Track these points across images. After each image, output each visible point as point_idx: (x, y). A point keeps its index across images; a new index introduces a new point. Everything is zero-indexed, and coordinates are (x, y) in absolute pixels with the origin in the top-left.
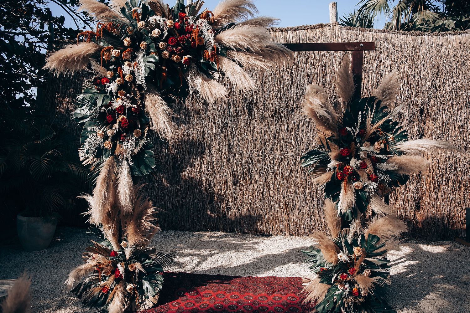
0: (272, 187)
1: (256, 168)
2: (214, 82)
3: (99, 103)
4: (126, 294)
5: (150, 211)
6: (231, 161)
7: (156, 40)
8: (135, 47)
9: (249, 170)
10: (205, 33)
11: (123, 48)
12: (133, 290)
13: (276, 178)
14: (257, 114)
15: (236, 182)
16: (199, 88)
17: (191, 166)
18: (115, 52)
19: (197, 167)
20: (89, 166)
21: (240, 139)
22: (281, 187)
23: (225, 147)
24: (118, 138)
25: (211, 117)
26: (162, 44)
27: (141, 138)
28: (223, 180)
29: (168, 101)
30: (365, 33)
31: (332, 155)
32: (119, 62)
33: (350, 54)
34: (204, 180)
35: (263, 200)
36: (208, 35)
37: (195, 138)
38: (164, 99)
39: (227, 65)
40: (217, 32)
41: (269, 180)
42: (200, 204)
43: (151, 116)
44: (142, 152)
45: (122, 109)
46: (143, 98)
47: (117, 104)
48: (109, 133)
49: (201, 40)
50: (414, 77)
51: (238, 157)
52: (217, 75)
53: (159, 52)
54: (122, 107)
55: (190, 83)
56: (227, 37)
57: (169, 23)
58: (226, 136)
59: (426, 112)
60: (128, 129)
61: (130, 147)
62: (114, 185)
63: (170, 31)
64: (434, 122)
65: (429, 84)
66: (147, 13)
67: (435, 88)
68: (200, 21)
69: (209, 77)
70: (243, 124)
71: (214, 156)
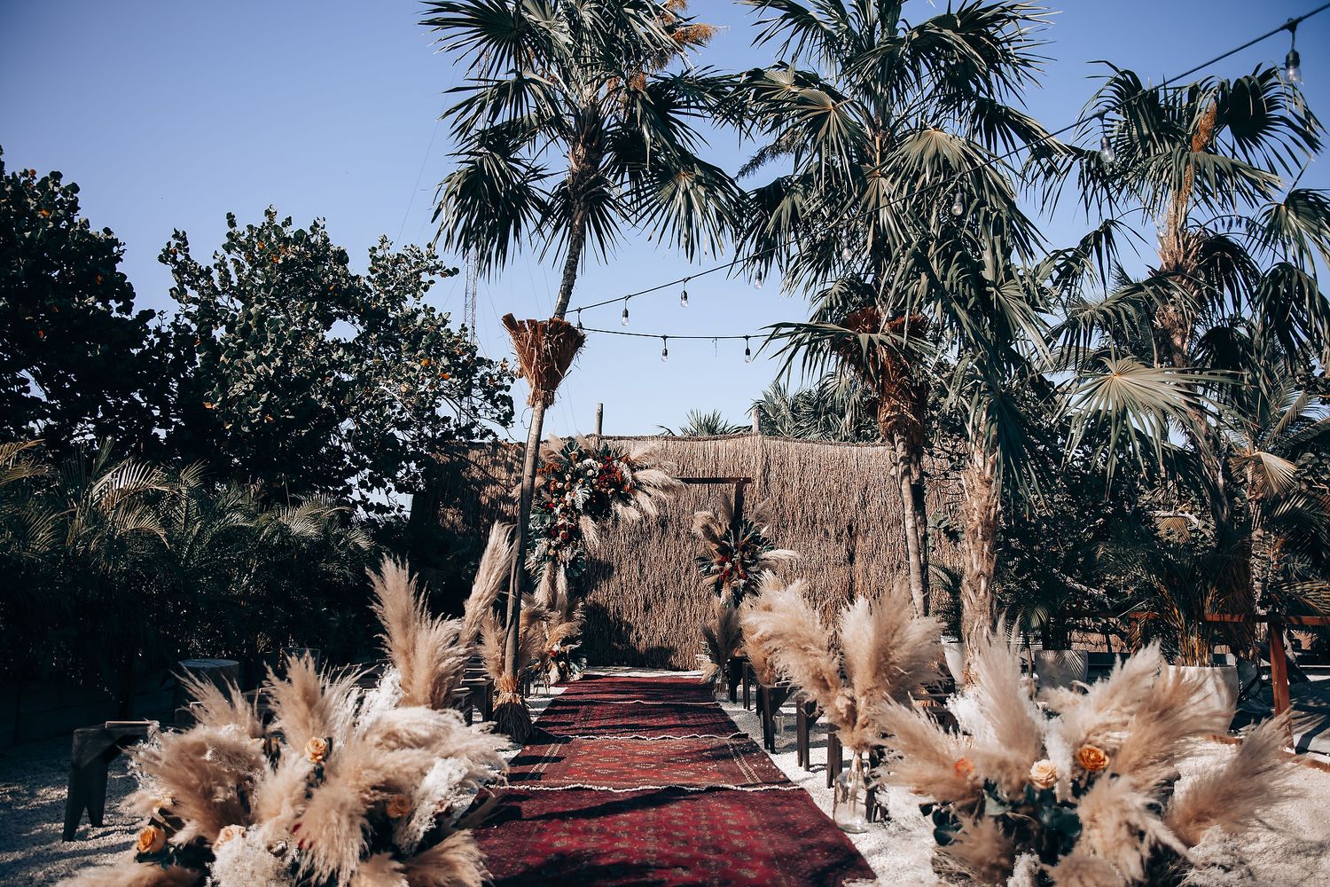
0: (688, 612)
1: (670, 591)
2: (630, 508)
3: (548, 521)
4: (560, 670)
5: (580, 604)
6: (642, 582)
7: (591, 477)
8: (574, 481)
9: (662, 593)
10: (625, 472)
11: (565, 482)
12: (564, 667)
13: (692, 603)
14: (671, 531)
15: (647, 607)
16: (619, 511)
17: (596, 589)
18: (559, 485)
19: (604, 590)
20: (530, 570)
21: (653, 559)
22: (698, 612)
23: (636, 568)
24: (558, 547)
25: (621, 534)
26: (594, 481)
27: (576, 548)
28: (633, 605)
29: (595, 520)
30: (789, 444)
31: (714, 561)
32: (562, 492)
33: (733, 487)
34: (611, 604)
35: (678, 628)
36: (627, 474)
37: (602, 557)
38: (593, 519)
39: (640, 496)
40: (633, 470)
41: (685, 605)
42: (606, 634)
43: (584, 531)
44: (575, 559)
46: (578, 518)
47: (559, 523)
48: (553, 543)
49: (622, 478)
50: (840, 492)
51: (650, 579)
52: (632, 502)
53: (592, 486)
54: (563, 525)
55: (613, 508)
56: (640, 475)
57: (600, 466)
58: (637, 555)
59: (854, 529)
60: (567, 541)
61: (567, 554)
62: (553, 583)
63: (600, 471)
64: (864, 540)
65: (856, 499)
66: (582, 456)
67: (864, 503)
68: (622, 463)
69: (627, 504)
70: (656, 541)
71: (623, 578)
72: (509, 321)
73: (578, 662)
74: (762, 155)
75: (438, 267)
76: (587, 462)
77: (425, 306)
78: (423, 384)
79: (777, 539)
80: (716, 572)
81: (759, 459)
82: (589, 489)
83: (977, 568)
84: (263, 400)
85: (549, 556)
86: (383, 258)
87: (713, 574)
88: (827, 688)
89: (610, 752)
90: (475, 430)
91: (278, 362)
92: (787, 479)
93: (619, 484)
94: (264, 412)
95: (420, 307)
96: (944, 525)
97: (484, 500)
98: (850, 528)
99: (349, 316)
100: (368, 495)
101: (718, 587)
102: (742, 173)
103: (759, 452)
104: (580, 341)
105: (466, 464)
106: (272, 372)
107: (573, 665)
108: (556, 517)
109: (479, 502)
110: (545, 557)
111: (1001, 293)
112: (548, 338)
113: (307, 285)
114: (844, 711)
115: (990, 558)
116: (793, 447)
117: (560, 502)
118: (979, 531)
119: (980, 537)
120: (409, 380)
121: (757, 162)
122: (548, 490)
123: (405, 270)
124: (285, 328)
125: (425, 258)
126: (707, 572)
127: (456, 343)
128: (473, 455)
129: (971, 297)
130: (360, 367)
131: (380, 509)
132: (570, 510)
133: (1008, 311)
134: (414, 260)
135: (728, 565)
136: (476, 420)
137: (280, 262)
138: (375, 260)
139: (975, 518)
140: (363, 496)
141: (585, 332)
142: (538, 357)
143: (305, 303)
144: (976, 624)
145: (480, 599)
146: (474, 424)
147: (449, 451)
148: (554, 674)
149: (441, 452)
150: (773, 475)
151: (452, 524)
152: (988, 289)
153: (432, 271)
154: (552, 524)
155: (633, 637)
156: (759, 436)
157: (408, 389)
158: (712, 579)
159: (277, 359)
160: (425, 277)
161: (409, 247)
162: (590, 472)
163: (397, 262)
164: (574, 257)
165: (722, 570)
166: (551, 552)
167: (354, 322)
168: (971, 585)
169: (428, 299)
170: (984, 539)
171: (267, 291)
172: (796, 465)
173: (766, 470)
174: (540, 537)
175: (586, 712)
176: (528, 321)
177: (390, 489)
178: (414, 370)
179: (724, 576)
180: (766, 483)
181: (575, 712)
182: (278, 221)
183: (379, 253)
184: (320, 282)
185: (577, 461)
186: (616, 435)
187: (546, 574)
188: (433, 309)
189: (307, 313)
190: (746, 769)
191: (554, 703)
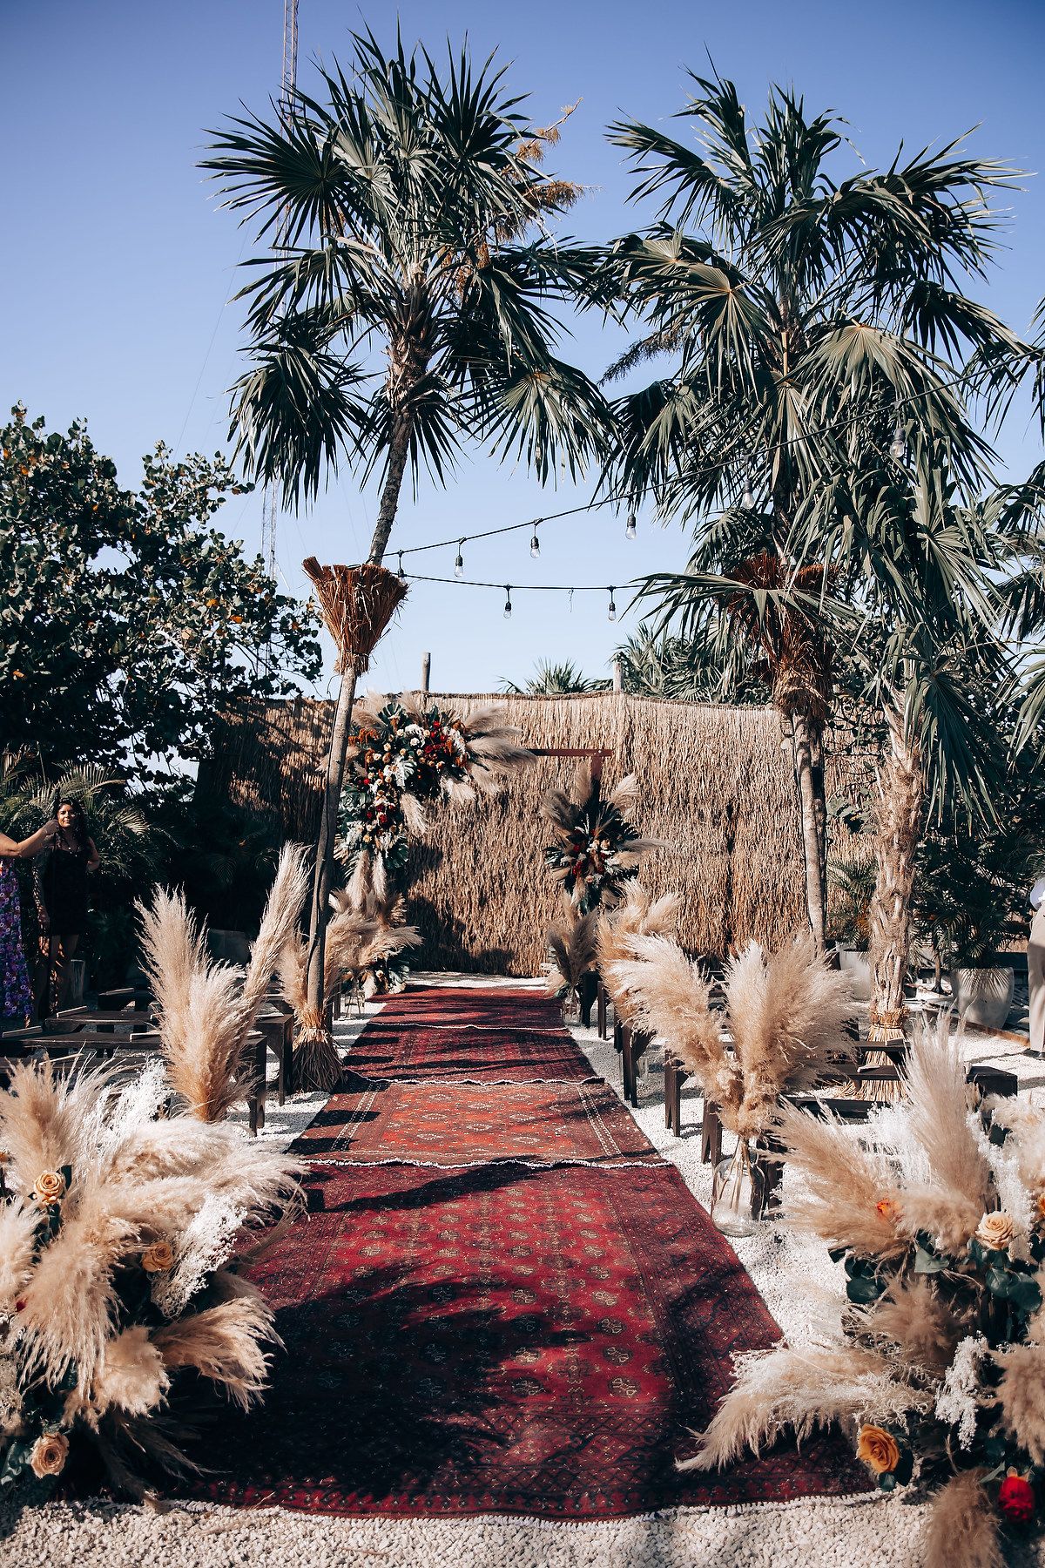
0: (532, 908)
1: (510, 882)
2: (462, 785)
3: (362, 800)
4: (377, 982)
5: (400, 901)
6: (477, 871)
7: (416, 747)
8: (394, 752)
9: (501, 885)
10: (457, 742)
11: (383, 753)
12: (382, 977)
13: (537, 897)
14: (513, 810)
15: (483, 901)
16: (450, 790)
17: (422, 880)
18: (377, 756)
19: (432, 879)
20: (340, 860)
22: (544, 909)
23: (470, 854)
24: (375, 832)
25: (452, 813)
26: (419, 752)
27: (396, 833)
28: (466, 897)
29: (420, 799)
30: (658, 704)
31: (565, 850)
32: (379, 766)
33: (589, 761)
34: (440, 898)
35: (519, 927)
36: (460, 744)
37: (429, 840)
38: (418, 798)
39: (475, 770)
40: (467, 739)
41: (528, 899)
42: (433, 932)
43: (406, 813)
44: (396, 846)
45: (381, 807)
46: (399, 797)
47: (377, 803)
48: (369, 828)
49: (453, 748)
50: (719, 765)
51: (487, 867)
52: (466, 778)
53: (417, 758)
54: (382, 805)
55: (442, 785)
56: (477, 745)
57: (427, 733)
58: (472, 839)
59: (735, 810)
60: (386, 825)
61: (385, 841)
62: (369, 877)
63: (426, 739)
64: (746, 823)
65: (738, 774)
66: (404, 721)
67: (748, 780)
68: (453, 731)
69: (459, 780)
70: (494, 823)
71: (454, 866)
72: (311, 565)
73: (398, 971)
74: (635, 352)
75: (229, 482)
76: (411, 728)
77: (212, 531)
78: (209, 629)
79: (641, 821)
80: (567, 864)
81: (620, 724)
82: (411, 763)
83: (891, 885)
84: (11, 652)
85: (364, 843)
86: (160, 470)
87: (563, 867)
88: (706, 1058)
89: (436, 1104)
90: (275, 684)
91: (29, 605)
92: (654, 748)
93: (450, 756)
94: (12, 667)
95: (206, 532)
96: (846, 813)
97: (285, 770)
98: (730, 809)
99: (119, 543)
100: (145, 761)
101: (569, 884)
102: (609, 375)
103: (621, 715)
104: (401, 592)
105: (263, 727)
106: (21, 617)
107: (392, 975)
108: (372, 796)
109: (280, 773)
110: (359, 844)
111: (936, 542)
112: (361, 589)
113: (65, 504)
114: (727, 1088)
115: (907, 873)
116: (663, 710)
117: (378, 777)
118: (896, 840)
119: (896, 846)
120: (192, 625)
121: (628, 361)
122: (362, 763)
123: (188, 485)
124: (39, 559)
125: (213, 470)
126: (556, 865)
127: (250, 577)
128: (272, 715)
129: (897, 545)
130: (133, 606)
131: (161, 778)
132: (390, 788)
133: (943, 565)
134: (199, 473)
135: (582, 857)
136: (276, 672)
137: (31, 474)
138: (150, 470)
139: (891, 823)
140: (139, 763)
141: (407, 580)
142: (349, 613)
143: (63, 526)
144: (887, 954)
145: (270, 942)
146: (273, 676)
147: (243, 710)
148: (369, 987)
149: (232, 711)
150: (637, 744)
151: (248, 802)
152: (919, 535)
153: (221, 487)
154: (368, 805)
155: (465, 938)
156: (622, 695)
157: (191, 636)
158: (562, 872)
159: (28, 602)
160: (213, 494)
161: (193, 456)
162: (414, 741)
163: (178, 474)
164: (394, 483)
165: (574, 862)
166: (367, 839)
167: (125, 550)
168: (882, 905)
169: (216, 521)
170: (901, 849)
171: (14, 513)
172: (666, 731)
173: (629, 738)
174: (353, 819)
175: (408, 1041)
176: (335, 567)
177: (171, 756)
178: (199, 613)
179: (577, 870)
180: (629, 753)
181: (394, 1041)
182: (28, 422)
183: (156, 464)
184: (81, 500)
185: (399, 727)
186: (447, 692)
187: (360, 864)
188: (222, 536)
189: (66, 538)
190: (602, 1131)
191: (370, 1028)
